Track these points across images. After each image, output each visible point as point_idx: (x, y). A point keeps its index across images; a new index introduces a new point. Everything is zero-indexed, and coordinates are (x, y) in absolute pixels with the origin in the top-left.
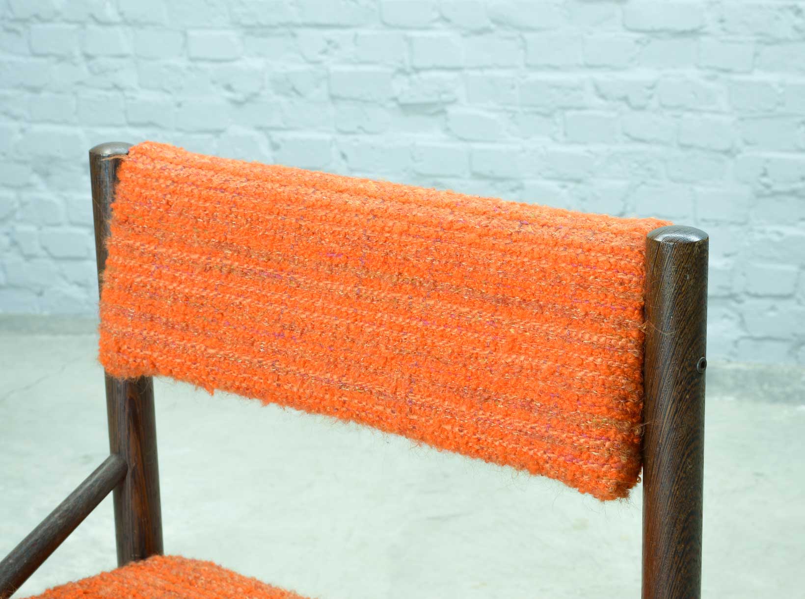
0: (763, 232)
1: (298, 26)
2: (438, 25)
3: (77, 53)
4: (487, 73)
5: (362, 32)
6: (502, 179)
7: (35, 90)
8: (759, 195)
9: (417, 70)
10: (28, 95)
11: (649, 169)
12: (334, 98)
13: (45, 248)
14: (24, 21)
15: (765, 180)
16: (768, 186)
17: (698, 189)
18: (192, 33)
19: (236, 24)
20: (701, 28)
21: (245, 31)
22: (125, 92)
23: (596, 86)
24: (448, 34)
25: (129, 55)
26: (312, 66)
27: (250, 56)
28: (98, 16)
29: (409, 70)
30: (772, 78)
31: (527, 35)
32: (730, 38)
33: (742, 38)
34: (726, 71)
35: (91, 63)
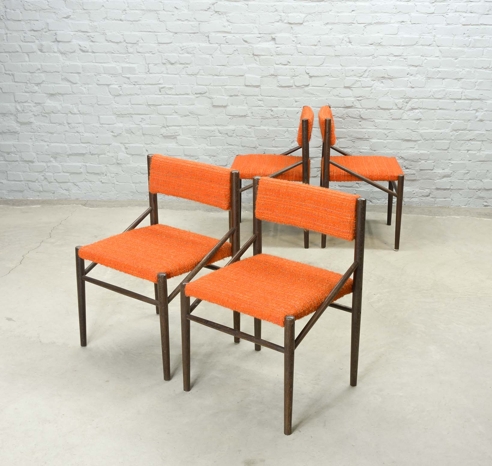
1: (133, 114)
2: (174, 114)
3: (65, 122)
4: (188, 127)
5: (151, 116)
6: (193, 156)
7: (52, 133)
9: (168, 126)
10: (49, 135)
11: (234, 153)
12: (143, 134)
13: (55, 180)
14: (48, 113)
18: (101, 116)
20: (247, 115)
21: (116, 116)
22: (80, 134)
23: (219, 130)
24: (177, 116)
25: (81, 123)
26: (137, 126)
27: (119, 123)
28: (72, 112)
29: (166, 126)
30: (266, 128)
31: (199, 117)
32: (254, 117)
33: (257, 118)
34: (253, 126)
35: (69, 125)
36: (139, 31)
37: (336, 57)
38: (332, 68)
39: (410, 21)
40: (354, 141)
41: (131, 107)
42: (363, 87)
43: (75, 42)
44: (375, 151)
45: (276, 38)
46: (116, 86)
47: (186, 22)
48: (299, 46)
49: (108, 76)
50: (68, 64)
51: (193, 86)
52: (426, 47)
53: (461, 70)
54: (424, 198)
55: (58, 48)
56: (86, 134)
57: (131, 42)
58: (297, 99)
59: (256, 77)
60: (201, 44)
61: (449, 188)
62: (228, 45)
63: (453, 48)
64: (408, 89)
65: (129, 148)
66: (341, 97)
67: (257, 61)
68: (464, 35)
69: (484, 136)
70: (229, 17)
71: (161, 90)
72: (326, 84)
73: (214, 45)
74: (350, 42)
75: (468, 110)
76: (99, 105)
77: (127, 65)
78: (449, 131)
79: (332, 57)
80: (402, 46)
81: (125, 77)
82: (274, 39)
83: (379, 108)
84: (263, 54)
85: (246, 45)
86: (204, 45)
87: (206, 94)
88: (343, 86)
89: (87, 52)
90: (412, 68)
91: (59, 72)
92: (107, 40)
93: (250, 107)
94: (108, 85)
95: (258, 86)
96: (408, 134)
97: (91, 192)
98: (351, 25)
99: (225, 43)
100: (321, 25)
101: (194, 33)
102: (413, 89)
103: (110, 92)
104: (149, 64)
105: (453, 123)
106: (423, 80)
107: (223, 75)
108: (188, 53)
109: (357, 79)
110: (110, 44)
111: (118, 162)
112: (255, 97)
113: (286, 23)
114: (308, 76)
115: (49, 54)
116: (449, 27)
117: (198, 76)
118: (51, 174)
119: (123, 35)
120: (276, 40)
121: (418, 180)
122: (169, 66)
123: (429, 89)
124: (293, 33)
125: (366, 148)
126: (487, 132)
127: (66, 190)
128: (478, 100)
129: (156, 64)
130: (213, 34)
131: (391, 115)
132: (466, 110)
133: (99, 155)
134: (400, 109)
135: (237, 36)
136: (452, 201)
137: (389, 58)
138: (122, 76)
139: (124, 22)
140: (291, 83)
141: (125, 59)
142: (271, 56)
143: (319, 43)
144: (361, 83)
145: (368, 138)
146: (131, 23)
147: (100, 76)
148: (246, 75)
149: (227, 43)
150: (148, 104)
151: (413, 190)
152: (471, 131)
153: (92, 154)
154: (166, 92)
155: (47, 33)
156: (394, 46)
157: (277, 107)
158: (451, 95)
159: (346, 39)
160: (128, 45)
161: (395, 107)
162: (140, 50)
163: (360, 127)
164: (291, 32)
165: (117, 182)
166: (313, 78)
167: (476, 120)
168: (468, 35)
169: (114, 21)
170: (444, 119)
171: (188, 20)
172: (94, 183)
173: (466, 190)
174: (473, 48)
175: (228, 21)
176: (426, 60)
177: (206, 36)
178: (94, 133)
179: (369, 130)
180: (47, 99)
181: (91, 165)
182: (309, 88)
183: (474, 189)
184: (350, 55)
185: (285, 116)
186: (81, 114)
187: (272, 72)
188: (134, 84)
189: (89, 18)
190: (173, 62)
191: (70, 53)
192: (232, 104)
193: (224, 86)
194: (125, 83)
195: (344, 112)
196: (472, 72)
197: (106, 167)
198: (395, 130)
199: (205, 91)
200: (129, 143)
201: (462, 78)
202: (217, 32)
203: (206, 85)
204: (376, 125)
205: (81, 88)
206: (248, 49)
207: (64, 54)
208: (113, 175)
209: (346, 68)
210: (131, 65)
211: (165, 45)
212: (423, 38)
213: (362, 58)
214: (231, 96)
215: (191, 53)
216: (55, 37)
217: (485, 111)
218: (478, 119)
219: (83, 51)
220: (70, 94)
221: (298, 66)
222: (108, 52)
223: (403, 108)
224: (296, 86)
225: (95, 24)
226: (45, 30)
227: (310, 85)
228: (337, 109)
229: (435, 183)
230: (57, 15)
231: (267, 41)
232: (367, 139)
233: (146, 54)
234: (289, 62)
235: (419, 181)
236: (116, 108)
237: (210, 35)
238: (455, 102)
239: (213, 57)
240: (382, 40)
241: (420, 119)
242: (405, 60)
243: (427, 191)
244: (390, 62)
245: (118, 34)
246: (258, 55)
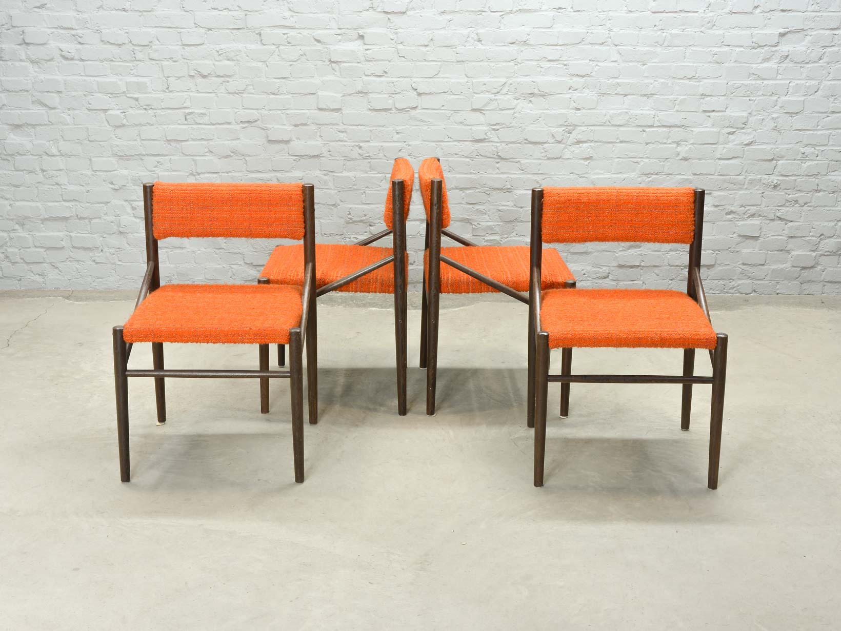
0: (349, 238)
1: (144, 155)
2: (207, 154)
3: (38, 169)
4: (230, 174)
5: (173, 158)
7: (17, 186)
8: (348, 223)
9: (199, 174)
10: (13, 189)
13: (22, 259)
14: (11, 155)
15: (349, 216)
16: (351, 219)
17: (322, 221)
18: (93, 159)
19: (115, 155)
20: (321, 154)
21: (119, 158)
22: (62, 186)
23: (277, 179)
24: (212, 158)
25: (63, 169)
26: (150, 173)
27: (121, 169)
28: (48, 153)
29: (195, 174)
30: (351, 174)
31: (247, 158)
32: (333, 158)
33: (338, 158)
34: (332, 172)
35: (45, 173)
36: (152, 27)
37: (458, 64)
38: (453, 81)
39: (572, 8)
40: (488, 192)
41: (141, 145)
42: (501, 109)
43: (53, 44)
44: (521, 208)
45: (365, 35)
46: (118, 112)
47: (225, 13)
48: (401, 47)
49: (105, 97)
50: (43, 78)
51: (236, 110)
52: (597, 47)
53: (652, 81)
54: (600, 281)
55: (26, 54)
56: (71, 188)
57: (139, 43)
58: (398, 128)
59: (335, 95)
60: (248, 46)
61: (639, 265)
62: (292, 47)
63: (638, 48)
64: (572, 111)
65: (138, 208)
66: (468, 125)
67: (336, 71)
68: (655, 28)
69: (691, 182)
70: (292, 3)
71: (187, 117)
72: (443, 106)
73: (269, 47)
74: (479, 41)
75: (665, 143)
76: (90, 141)
77: (135, 79)
78: (636, 176)
79: (454, 63)
80: (560, 45)
81: (131, 98)
82: (361, 37)
83: (527, 142)
84: (345, 60)
85: (319, 47)
86: (253, 47)
87: (258, 122)
88: (470, 109)
89: (72, 59)
90: (575, 79)
91: (28, 91)
92: (102, 41)
93: (327, 143)
94: (105, 111)
95: (338, 110)
96: (573, 181)
97: (78, 277)
98: (481, 14)
99: (286, 43)
100: (435, 15)
101: (238, 29)
102: (579, 111)
103: (108, 122)
104: (168, 77)
105: (642, 163)
106: (594, 98)
107: (284, 94)
108: (228, 60)
109: (492, 96)
110: (108, 46)
111: (121, 229)
112: (334, 127)
113: (380, 12)
114: (415, 93)
115: (13, 63)
116: (632, 15)
117: (244, 95)
118: (16, 250)
119: (127, 33)
120: (365, 38)
121: (590, 253)
122: (200, 80)
123: (604, 112)
124: (391, 28)
125: (508, 203)
126: (695, 176)
127: (39, 275)
128: (679, 127)
129: (179, 78)
130: (268, 30)
131: (546, 151)
132: (661, 143)
133: (91, 219)
134: (560, 142)
135: (305, 32)
136: (644, 285)
137: (540, 64)
138: (127, 97)
139: (130, 13)
140: (389, 104)
141: (131, 70)
142: (358, 63)
143: (432, 42)
144: (498, 103)
145: (511, 189)
146: (140, 14)
147: (92, 97)
148: (320, 93)
149: (289, 43)
150: (168, 139)
151: (583, 268)
152: (670, 176)
153: (80, 219)
154: (194, 121)
155: (9, 32)
156: (548, 45)
157: (368, 141)
158: (637, 120)
159: (473, 36)
160: (136, 48)
161: (551, 140)
162: (154, 56)
163: (497, 171)
164: (388, 26)
165: (120, 261)
166: (423, 97)
167: (677, 158)
168: (660, 28)
169: (114, 12)
170: (628, 158)
171: (228, 9)
172: (83, 263)
173: (666, 267)
174: (669, 48)
175: (290, 10)
176: (597, 67)
177: (257, 34)
178: (83, 186)
179: (512, 176)
180: (10, 132)
181: (78, 235)
182: (418, 111)
183: (677, 266)
184: (479, 60)
185: (381, 155)
186: (63, 156)
187: (359, 88)
188: (145, 109)
189: (74, 8)
190: (206, 74)
191: (44, 62)
192: (298, 138)
193: (285, 111)
194: (132, 108)
195: (473, 148)
196: (670, 85)
197: (101, 239)
198: (553, 175)
199: (256, 118)
200: (138, 201)
201: (654, 94)
202: (274, 26)
203: (258, 109)
204: (523, 168)
205: (62, 115)
206: (322, 52)
207: (37, 63)
208: (113, 250)
209: (474, 81)
210: (141, 79)
211: (193, 48)
212: (592, 33)
213: (498, 65)
214: (296, 126)
215: (233, 60)
216: (22, 36)
217: (691, 144)
218: (680, 157)
219: (66, 59)
220: (45, 125)
221: (399, 77)
222: (106, 60)
223: (563, 142)
224: (396, 108)
225: (86, 16)
226: (6, 26)
227: (419, 108)
228: (461, 143)
229: (616, 256)
230: (25, 3)
231: (351, 40)
232: (508, 190)
233: (163, 62)
234: (386, 72)
235: (593, 255)
236: (118, 146)
237: (262, 32)
238: (644, 131)
239: (267, 66)
240: (529, 37)
241: (590, 158)
242: (565, 67)
243: (605, 270)
244: (542, 70)
245: (121, 32)
246: (337, 61)
